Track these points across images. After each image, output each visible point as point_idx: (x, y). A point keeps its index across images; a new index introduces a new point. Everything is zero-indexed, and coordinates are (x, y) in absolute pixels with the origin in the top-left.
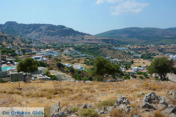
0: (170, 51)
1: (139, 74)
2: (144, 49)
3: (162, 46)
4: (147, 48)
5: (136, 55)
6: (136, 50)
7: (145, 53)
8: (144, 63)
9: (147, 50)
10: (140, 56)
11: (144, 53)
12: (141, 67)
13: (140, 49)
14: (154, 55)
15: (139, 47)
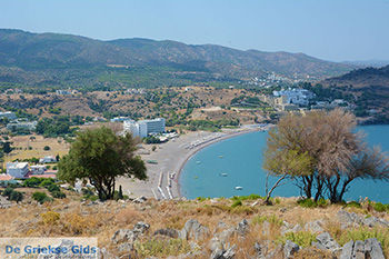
0: (124, 109)
1: (30, 185)
2: (45, 103)
3: (102, 95)
4: (57, 100)
5: (20, 124)
6: (20, 108)
7: (50, 116)
8: (47, 148)
9: (56, 108)
10: (33, 125)
11: (47, 115)
12: (37, 162)
13: (33, 104)
14: (79, 121)
15: (29, 97)
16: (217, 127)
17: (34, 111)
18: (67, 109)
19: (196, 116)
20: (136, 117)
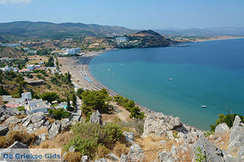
16: (98, 50)
17: (35, 47)
18: (46, 46)
19: (90, 46)
20: (70, 48)
